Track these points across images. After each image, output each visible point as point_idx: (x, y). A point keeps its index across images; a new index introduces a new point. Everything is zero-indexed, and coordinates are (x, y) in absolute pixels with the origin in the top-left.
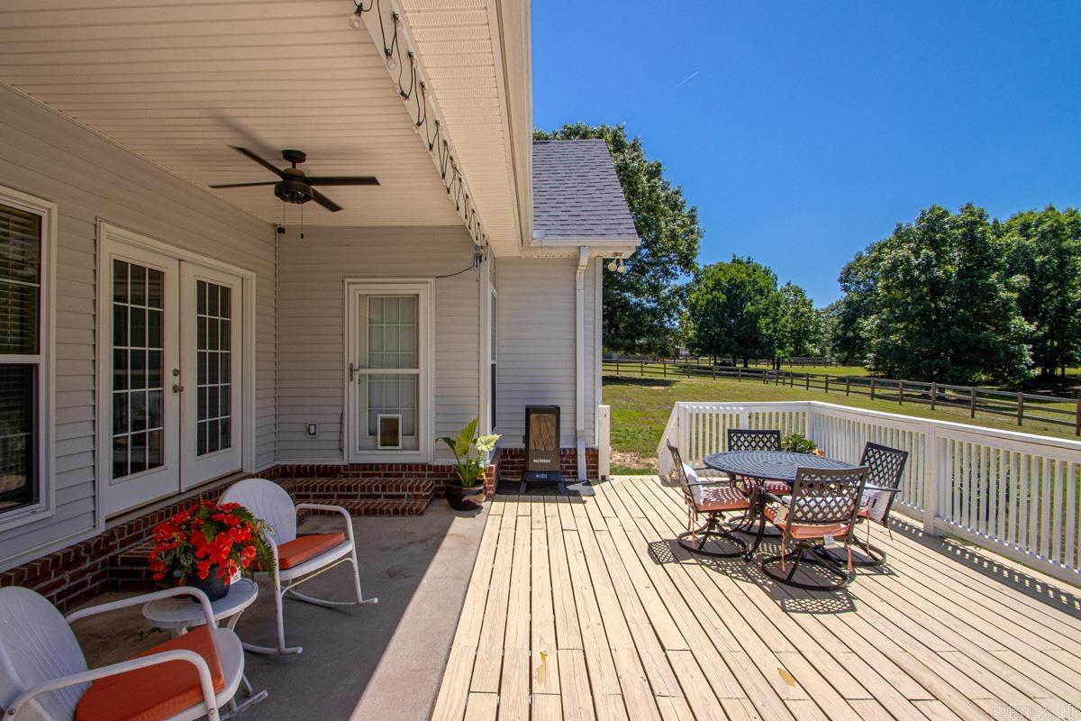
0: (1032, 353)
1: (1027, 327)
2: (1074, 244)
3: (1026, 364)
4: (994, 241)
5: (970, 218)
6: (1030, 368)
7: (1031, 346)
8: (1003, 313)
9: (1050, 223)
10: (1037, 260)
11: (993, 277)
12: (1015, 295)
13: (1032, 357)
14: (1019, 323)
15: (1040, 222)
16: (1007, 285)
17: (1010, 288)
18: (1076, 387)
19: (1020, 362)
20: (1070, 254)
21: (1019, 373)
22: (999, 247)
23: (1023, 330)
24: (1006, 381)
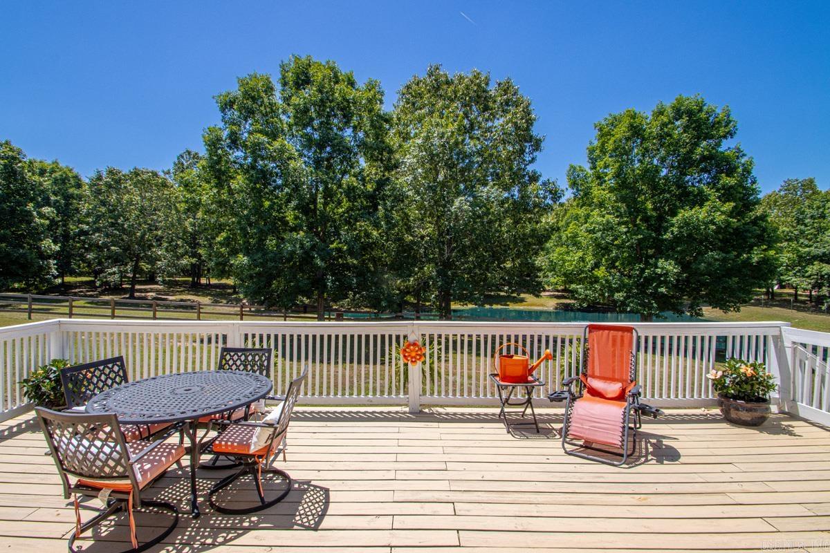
0: (56, 266)
1: (53, 247)
2: (76, 192)
3: (53, 275)
4: (30, 177)
5: (10, 153)
6: (55, 277)
7: (55, 262)
8: (36, 235)
9: (60, 173)
10: (52, 198)
11: (30, 206)
12: (47, 222)
13: (56, 269)
14: (48, 244)
15: (53, 171)
16: (39, 213)
17: (41, 216)
18: (74, 291)
19: (48, 273)
20: (73, 198)
21: (48, 281)
22: (34, 183)
23: (51, 250)
24: (37, 288)
